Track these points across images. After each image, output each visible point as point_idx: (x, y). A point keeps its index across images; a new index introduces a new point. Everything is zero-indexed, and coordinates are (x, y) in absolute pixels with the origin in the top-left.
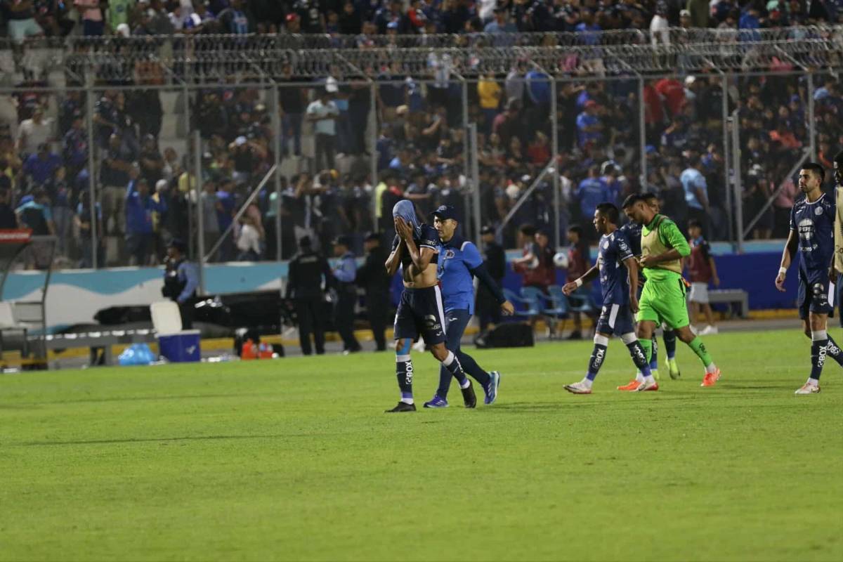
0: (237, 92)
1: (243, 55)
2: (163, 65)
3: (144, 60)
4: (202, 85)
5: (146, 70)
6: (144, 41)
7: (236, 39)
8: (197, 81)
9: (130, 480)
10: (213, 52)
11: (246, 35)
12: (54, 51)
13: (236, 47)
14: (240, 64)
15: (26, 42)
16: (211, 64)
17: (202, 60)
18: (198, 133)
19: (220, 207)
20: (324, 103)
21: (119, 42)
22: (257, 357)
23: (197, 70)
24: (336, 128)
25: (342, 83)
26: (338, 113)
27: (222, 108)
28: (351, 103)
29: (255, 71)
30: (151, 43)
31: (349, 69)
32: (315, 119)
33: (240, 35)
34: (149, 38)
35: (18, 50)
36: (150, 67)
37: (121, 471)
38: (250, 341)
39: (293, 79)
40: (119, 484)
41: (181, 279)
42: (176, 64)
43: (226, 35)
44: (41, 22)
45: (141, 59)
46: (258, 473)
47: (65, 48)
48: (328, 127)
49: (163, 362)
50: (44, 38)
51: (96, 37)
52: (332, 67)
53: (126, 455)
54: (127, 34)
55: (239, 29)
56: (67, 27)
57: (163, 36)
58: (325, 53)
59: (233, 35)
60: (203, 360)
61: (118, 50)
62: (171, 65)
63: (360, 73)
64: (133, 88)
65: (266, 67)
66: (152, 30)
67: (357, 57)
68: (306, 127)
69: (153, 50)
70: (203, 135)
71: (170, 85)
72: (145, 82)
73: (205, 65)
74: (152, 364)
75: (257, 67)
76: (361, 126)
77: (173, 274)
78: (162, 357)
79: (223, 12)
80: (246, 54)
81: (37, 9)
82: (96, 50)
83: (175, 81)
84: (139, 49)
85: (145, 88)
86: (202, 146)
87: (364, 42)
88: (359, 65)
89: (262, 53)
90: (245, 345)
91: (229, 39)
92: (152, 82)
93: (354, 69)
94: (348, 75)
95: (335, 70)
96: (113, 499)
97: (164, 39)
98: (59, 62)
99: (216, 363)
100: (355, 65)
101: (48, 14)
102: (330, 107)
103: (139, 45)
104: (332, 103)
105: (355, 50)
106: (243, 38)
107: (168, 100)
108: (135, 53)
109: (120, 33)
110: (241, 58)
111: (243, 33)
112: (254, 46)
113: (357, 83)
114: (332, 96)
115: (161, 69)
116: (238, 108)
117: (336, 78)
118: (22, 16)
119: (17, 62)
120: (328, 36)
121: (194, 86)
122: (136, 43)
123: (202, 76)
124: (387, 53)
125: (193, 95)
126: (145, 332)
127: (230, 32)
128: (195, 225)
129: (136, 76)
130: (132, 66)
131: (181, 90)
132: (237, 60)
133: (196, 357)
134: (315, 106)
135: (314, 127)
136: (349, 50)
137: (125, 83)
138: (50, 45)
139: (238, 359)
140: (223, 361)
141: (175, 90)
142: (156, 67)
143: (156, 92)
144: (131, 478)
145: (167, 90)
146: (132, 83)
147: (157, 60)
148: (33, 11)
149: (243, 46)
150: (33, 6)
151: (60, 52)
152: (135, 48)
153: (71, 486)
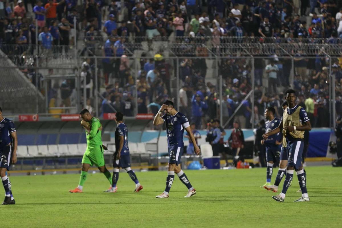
0: (237, 60)
1: (240, 45)
2: (208, 49)
3: (200, 47)
4: (223, 57)
5: (201, 50)
6: (200, 39)
7: (238, 38)
8: (221, 55)
9: (192, 216)
10: (228, 44)
11: (242, 37)
12: (164, 42)
13: (238, 42)
14: (239, 49)
15: (153, 38)
16: (227, 49)
17: (224, 47)
18: (221, 77)
19: (229, 106)
20: (272, 66)
21: (191, 39)
22: (243, 168)
23: (221, 51)
24: (277, 76)
25: (280, 57)
26: (278, 69)
27: (231, 66)
28: (284, 65)
29: (245, 51)
30: (203, 40)
31: (283, 52)
32: (268, 72)
33: (239, 37)
34: (203, 38)
35: (150, 41)
36: (203, 50)
37: (189, 213)
38: (240, 161)
39: (260, 55)
40: (187, 217)
41: (214, 135)
42: (213, 48)
43: (234, 37)
44: (159, 31)
45: (199, 46)
46: (244, 215)
47: (169, 41)
48: (274, 75)
49: (205, 169)
50: (160, 37)
51: (181, 37)
52: (276, 50)
53: (190, 206)
54: (193, 36)
55: (239, 35)
56: (169, 32)
57: (208, 37)
58: (273, 45)
59: (236, 37)
60: (221, 168)
61: (190, 42)
62: (211, 49)
63: (288, 53)
64: (196, 58)
65: (250, 50)
66: (204, 35)
67: (286, 47)
68: (265, 75)
69: (204, 42)
70: (223, 77)
71: (211, 57)
72: (200, 55)
73: (225, 49)
74: (201, 169)
75: (246, 50)
76: (287, 75)
77: (211, 133)
78: (205, 167)
79: (233, 28)
80: (241, 45)
81: (158, 25)
82: (181, 42)
83: (213, 55)
84: (198, 42)
85: (200, 58)
86: (223, 82)
87: (290, 40)
88: (287, 50)
89: (248, 45)
90: (238, 163)
91: (235, 39)
92: (203, 55)
93: (285, 51)
94: (283, 54)
95: (278, 52)
96: (185, 224)
97: (209, 38)
98: (166, 47)
99: (226, 170)
100: (286, 50)
101: (162, 27)
102: (275, 67)
103: (199, 41)
104: (276, 66)
105: (286, 44)
106: (241, 38)
107: (209, 63)
108: (197, 43)
109: (191, 36)
110: (239, 46)
111: (241, 36)
112: (245, 41)
113: (286, 57)
114: (276, 62)
115: (207, 50)
116: (237, 67)
117: (278, 55)
118: (152, 28)
119: (149, 46)
120: (275, 38)
121: (220, 57)
122: (197, 39)
123: (223, 53)
124: (299, 45)
125: (220, 61)
126: (198, 156)
127: (235, 36)
128: (219, 114)
129: (197, 53)
130: (195, 48)
131: (214, 59)
132: (238, 47)
133: (218, 167)
134: (268, 67)
135: (268, 75)
136: (284, 44)
137: (192, 56)
138: (163, 40)
139: (236, 168)
140: (228, 169)
141: (213, 59)
142: (205, 50)
143: (204, 59)
144: (193, 215)
145: (209, 59)
146: (195, 56)
147: (205, 46)
148: (156, 26)
149: (240, 41)
150: (156, 24)
151: (166, 42)
152: (197, 41)
153: (168, 218)
